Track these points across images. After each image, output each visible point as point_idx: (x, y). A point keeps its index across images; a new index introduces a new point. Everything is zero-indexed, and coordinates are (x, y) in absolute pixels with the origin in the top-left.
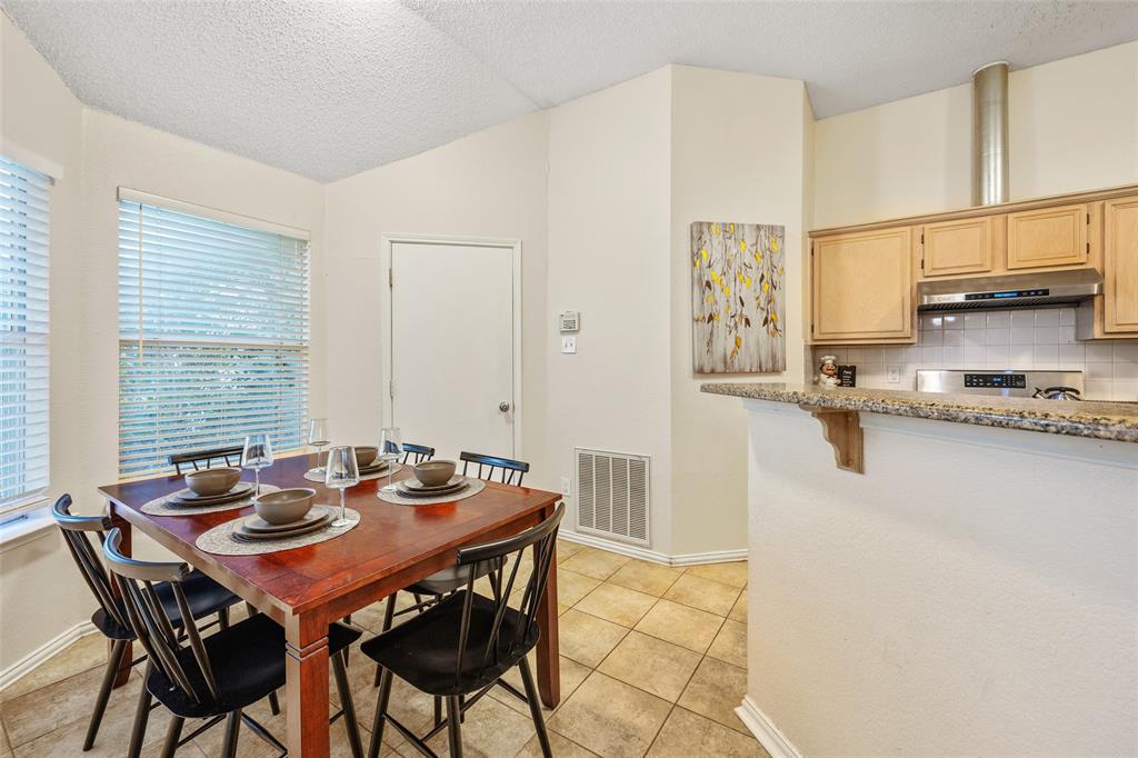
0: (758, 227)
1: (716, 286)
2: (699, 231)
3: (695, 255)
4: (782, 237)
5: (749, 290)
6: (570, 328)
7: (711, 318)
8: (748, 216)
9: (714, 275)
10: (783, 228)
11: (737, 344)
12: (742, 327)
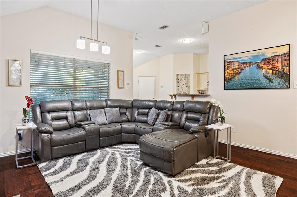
0: (186, 74)
1: (179, 82)
2: (177, 75)
3: (177, 78)
4: (189, 75)
5: (184, 82)
6: (162, 87)
7: (179, 86)
8: (184, 73)
9: (179, 81)
10: (189, 74)
11: (183, 89)
12: (183, 87)
